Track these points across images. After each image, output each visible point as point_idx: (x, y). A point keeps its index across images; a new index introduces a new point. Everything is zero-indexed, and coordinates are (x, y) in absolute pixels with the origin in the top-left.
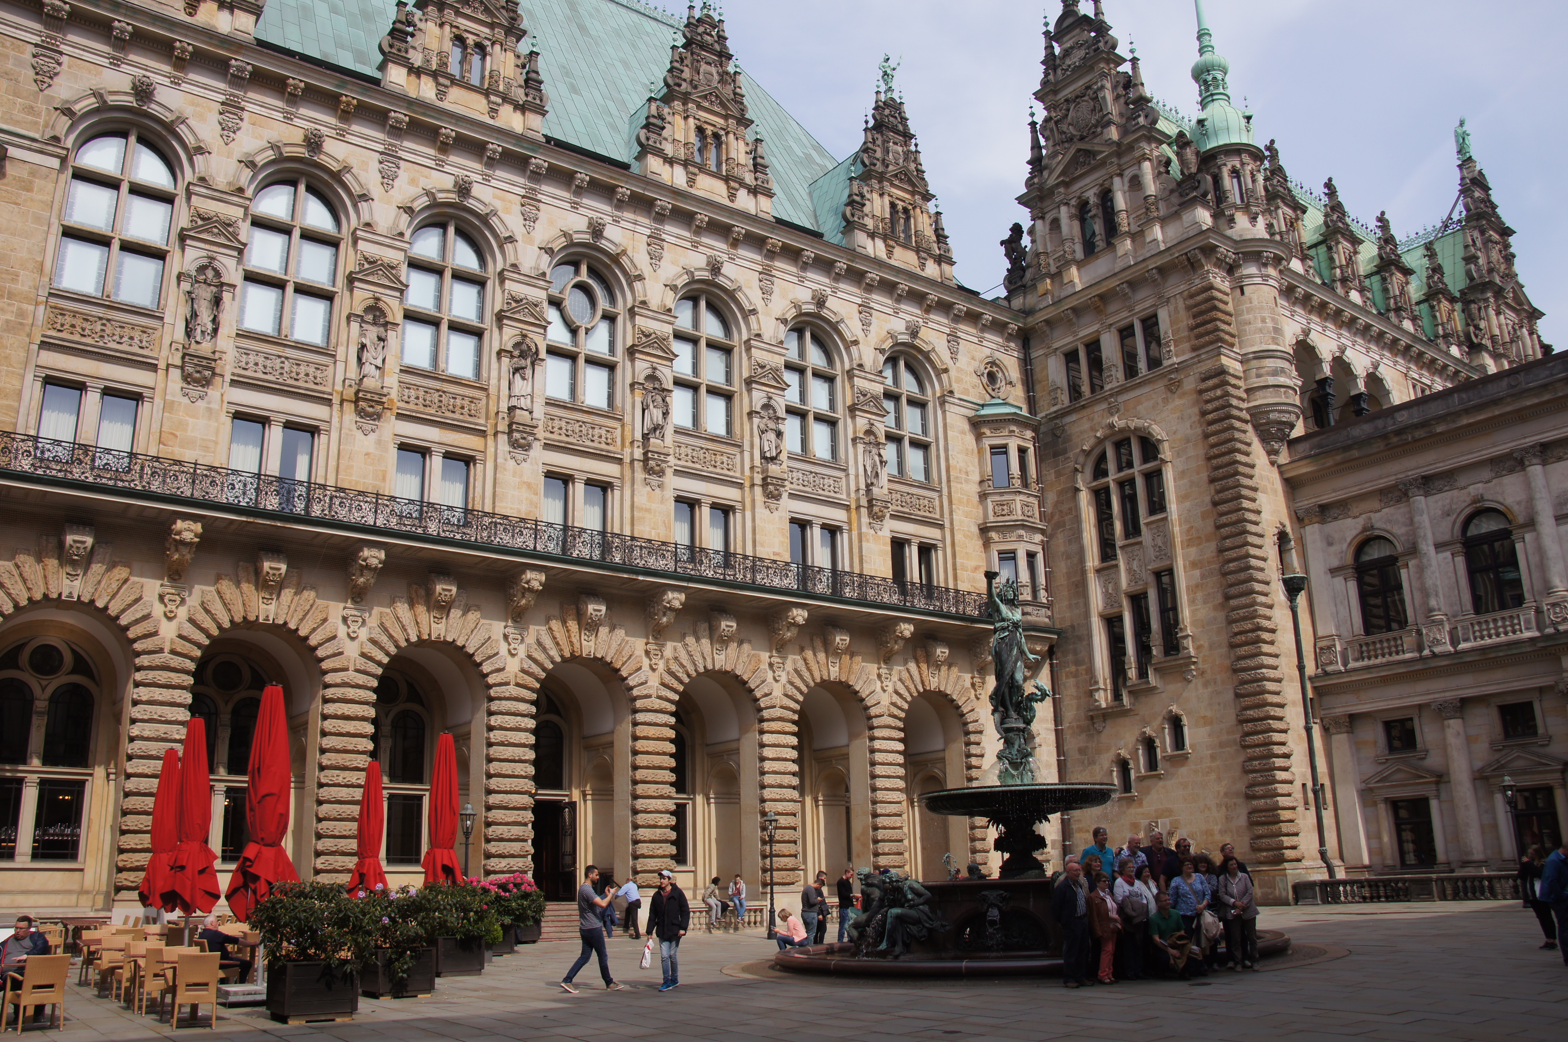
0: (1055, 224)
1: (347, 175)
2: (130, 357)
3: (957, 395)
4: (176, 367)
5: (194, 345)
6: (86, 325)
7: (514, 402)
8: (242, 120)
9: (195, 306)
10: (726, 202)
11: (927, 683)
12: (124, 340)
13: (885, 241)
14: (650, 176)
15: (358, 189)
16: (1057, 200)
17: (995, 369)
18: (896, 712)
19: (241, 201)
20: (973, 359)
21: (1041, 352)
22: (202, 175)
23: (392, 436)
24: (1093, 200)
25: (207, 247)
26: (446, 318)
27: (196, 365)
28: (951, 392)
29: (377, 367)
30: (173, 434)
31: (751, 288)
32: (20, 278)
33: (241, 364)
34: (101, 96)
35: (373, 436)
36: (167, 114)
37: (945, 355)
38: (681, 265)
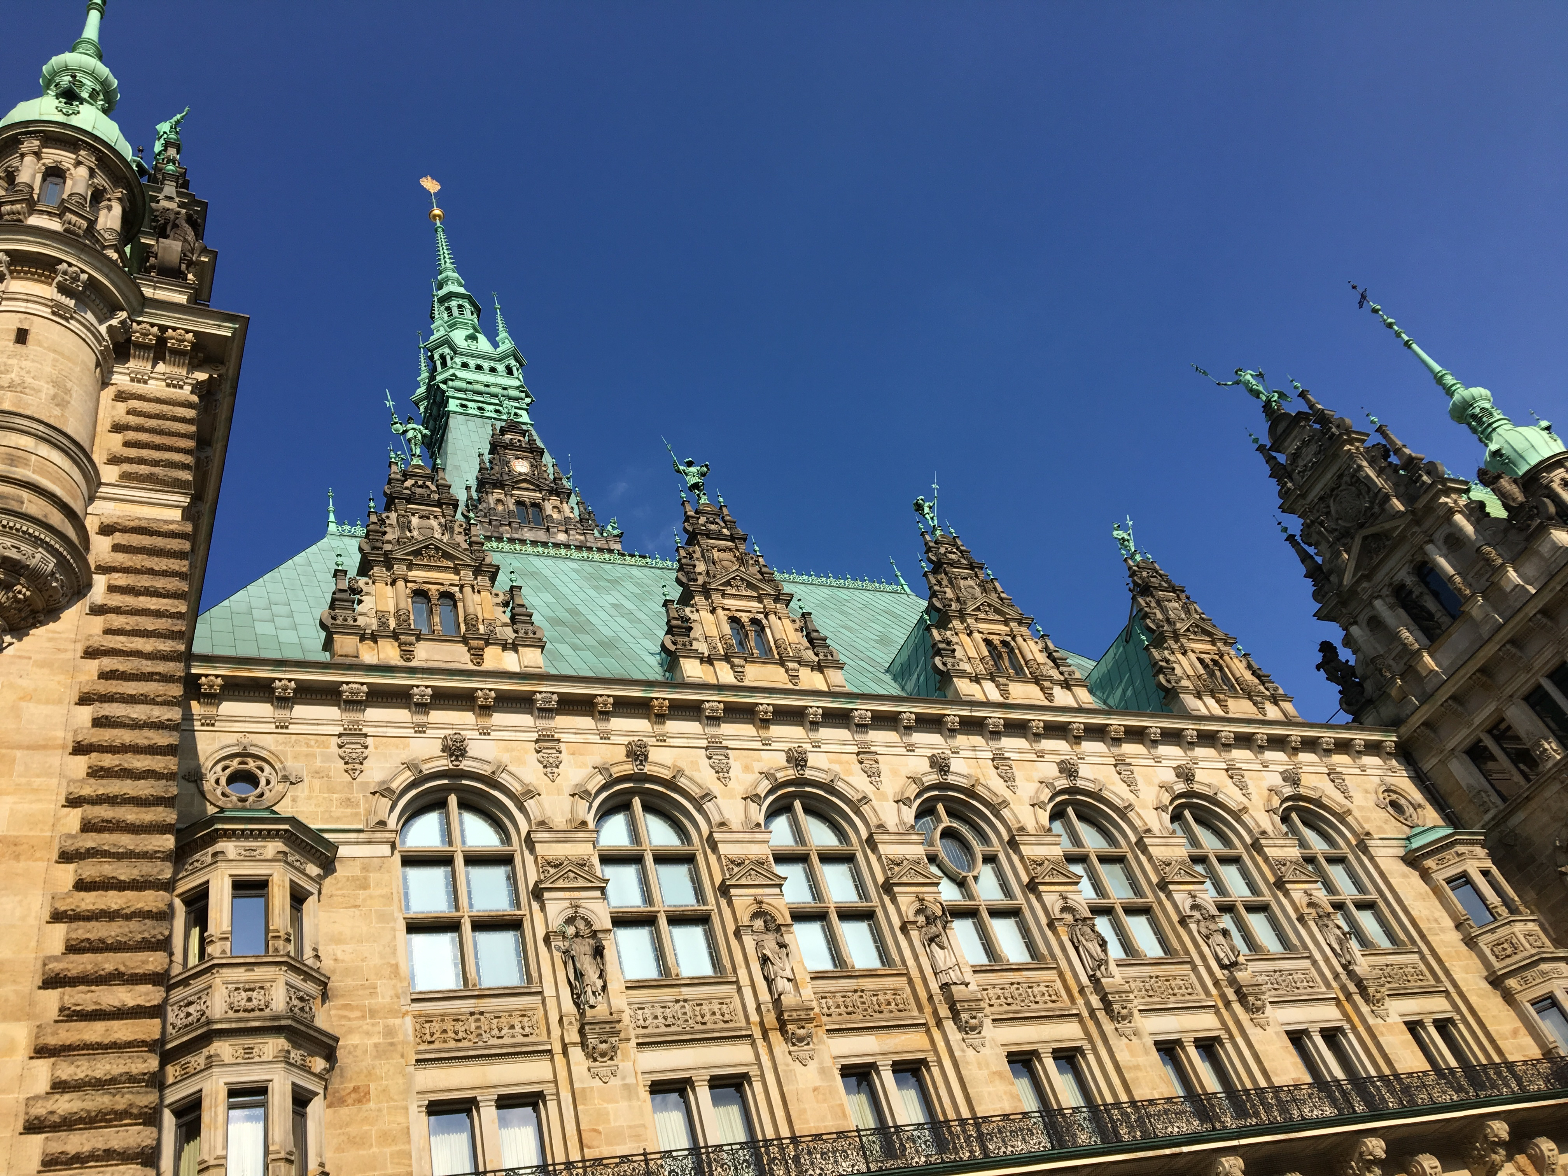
0: (1375, 623)
1: (681, 780)
2: (518, 1050)
3: (1376, 836)
4: (575, 1044)
5: (589, 1013)
6: (459, 1027)
7: (945, 979)
8: (560, 752)
9: (578, 965)
10: (1046, 703)
12: (503, 1032)
13: (1214, 697)
14: (964, 698)
15: (697, 791)
16: (1365, 597)
17: (1394, 797)
19: (587, 835)
20: (1367, 792)
21: (1434, 761)
22: (540, 819)
23: (831, 1060)
24: (1410, 581)
25: (567, 894)
26: (832, 906)
27: (600, 1033)
28: (1368, 834)
29: (789, 980)
30: (595, 1131)
31: (1113, 784)
32: (379, 990)
33: (639, 1023)
34: (416, 766)
35: (813, 1065)
36: (486, 767)
37: (1339, 797)
38: (1037, 779)
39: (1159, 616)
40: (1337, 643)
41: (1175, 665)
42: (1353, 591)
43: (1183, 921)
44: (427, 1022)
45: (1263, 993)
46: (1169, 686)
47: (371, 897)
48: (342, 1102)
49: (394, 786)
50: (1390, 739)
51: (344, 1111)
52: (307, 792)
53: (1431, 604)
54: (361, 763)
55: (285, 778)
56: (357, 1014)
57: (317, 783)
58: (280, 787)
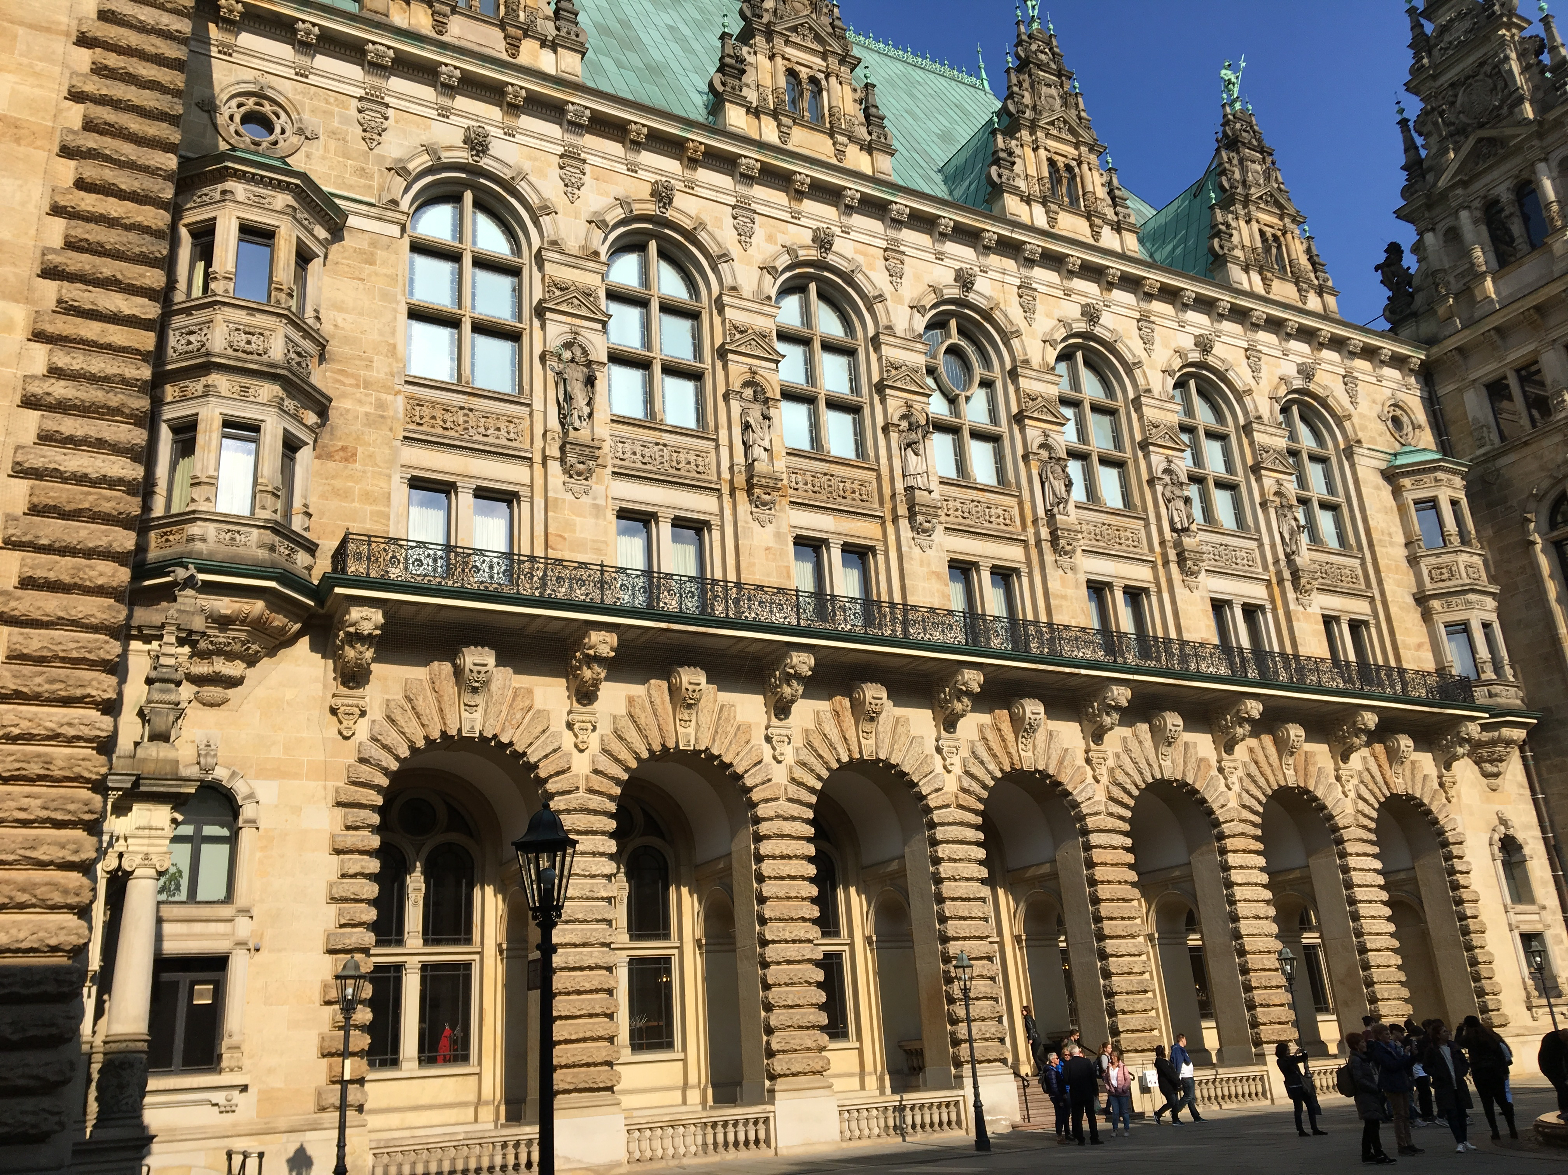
0: (1453, 235)
1: (702, 233)
2: (501, 450)
3: (1365, 445)
4: (555, 459)
5: (572, 433)
6: (447, 416)
7: (911, 482)
8: (584, 174)
9: (569, 388)
10: (1091, 241)
11: (1392, 786)
12: (489, 432)
13: (1260, 273)
14: (1009, 217)
15: (716, 249)
16: (1453, 204)
17: (1399, 413)
18: (1366, 822)
19: (597, 266)
20: (1374, 402)
21: (1451, 388)
22: (553, 238)
23: (788, 528)
24: (1506, 197)
25: (569, 320)
26: (823, 392)
27: (579, 454)
28: (1359, 442)
29: (765, 449)
30: (561, 536)
31: (1131, 338)
32: (375, 364)
33: (617, 455)
34: (435, 152)
35: (770, 528)
36: (506, 170)
37: (1345, 400)
38: (1056, 317)
39: (1237, 176)
40: (1406, 247)
41: (1234, 232)
42: (1444, 196)
43: (1151, 482)
44: (418, 405)
45: (1203, 561)
46: (1221, 252)
47: (376, 274)
48: (329, 456)
49: (411, 166)
50: (1418, 356)
51: (331, 465)
52: (321, 152)
53: (1517, 228)
54: (380, 135)
55: (301, 131)
56: (352, 381)
57: (333, 144)
58: (295, 140)
